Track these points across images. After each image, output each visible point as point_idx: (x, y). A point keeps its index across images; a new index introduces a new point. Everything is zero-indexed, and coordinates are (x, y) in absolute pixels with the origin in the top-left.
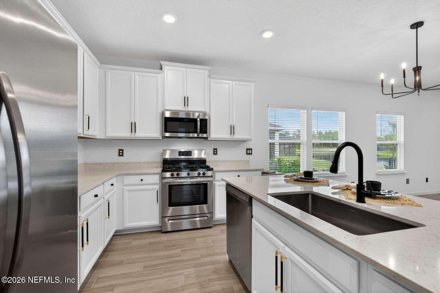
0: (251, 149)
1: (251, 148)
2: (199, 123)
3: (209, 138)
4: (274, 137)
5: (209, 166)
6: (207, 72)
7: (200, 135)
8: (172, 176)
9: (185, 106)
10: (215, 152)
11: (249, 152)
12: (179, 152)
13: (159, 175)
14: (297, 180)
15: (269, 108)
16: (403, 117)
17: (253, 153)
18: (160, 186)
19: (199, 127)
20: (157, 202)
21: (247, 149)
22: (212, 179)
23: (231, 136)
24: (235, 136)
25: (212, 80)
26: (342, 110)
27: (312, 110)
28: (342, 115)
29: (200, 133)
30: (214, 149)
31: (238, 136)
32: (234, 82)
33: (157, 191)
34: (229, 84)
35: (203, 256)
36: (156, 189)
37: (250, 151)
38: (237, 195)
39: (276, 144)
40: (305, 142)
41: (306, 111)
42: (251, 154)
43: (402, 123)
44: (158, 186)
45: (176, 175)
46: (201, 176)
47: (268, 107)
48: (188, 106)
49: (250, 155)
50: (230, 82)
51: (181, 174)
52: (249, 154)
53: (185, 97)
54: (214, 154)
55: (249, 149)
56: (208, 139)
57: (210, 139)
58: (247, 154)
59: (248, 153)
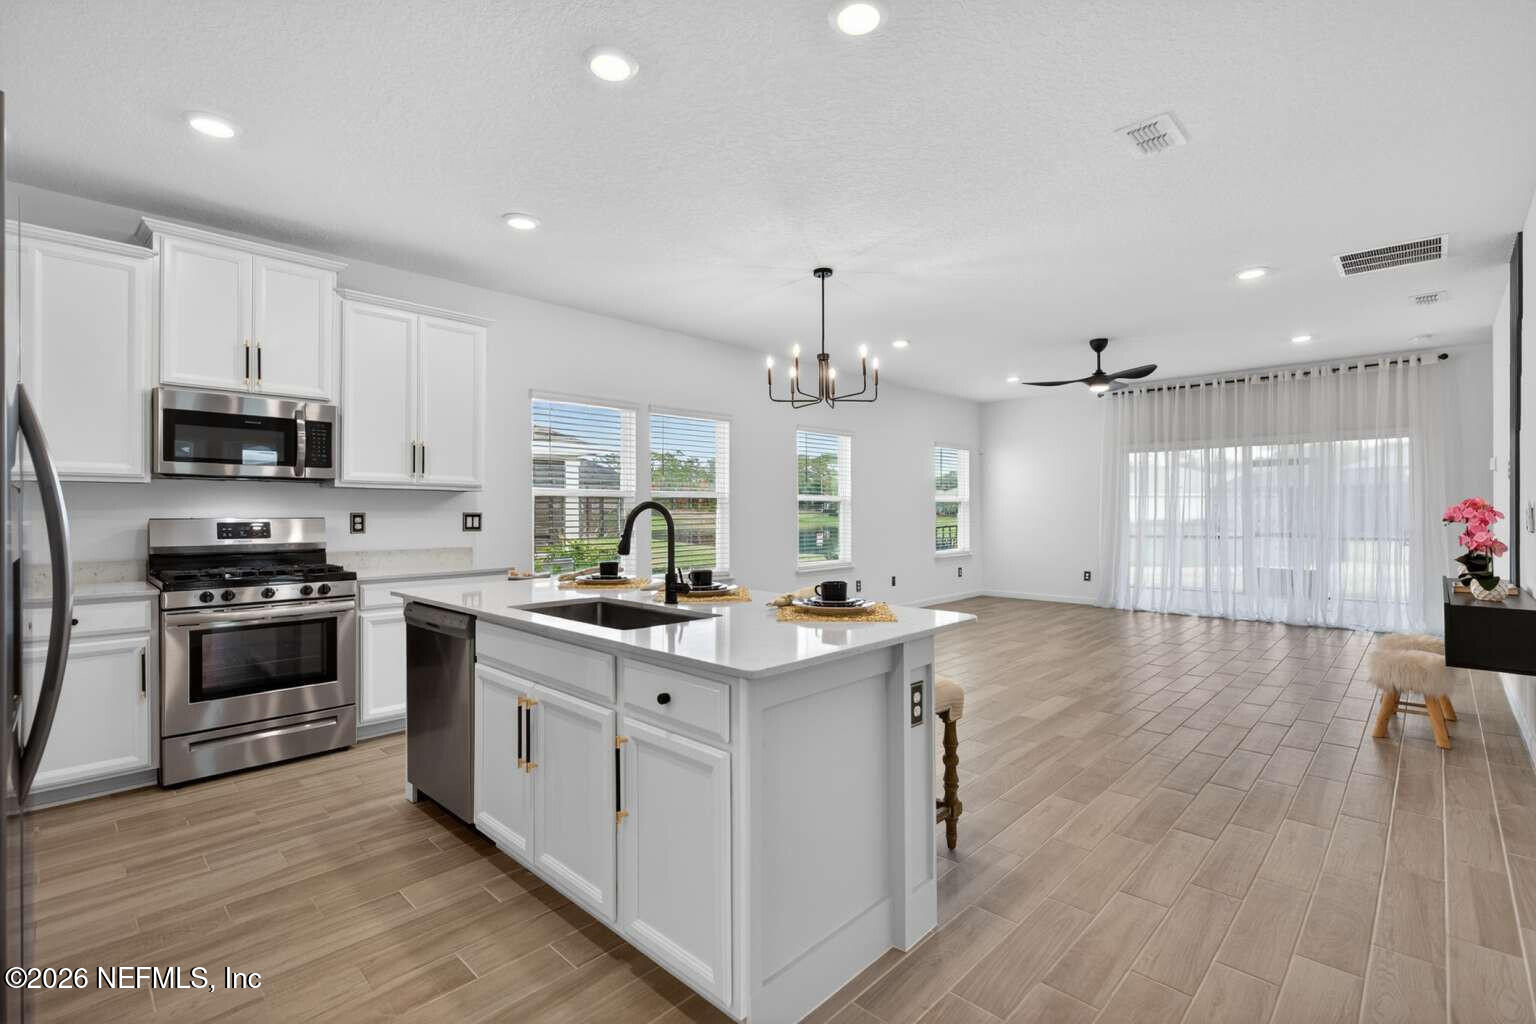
0: (479, 516)
1: (478, 512)
2: (302, 434)
3: (336, 481)
4: (563, 483)
5: (341, 565)
6: (330, 280)
7: (308, 472)
8: (206, 601)
9: (247, 376)
10: (357, 524)
11: (472, 522)
12: (221, 526)
13: (148, 602)
14: (586, 583)
15: (533, 399)
16: (849, 439)
17: (483, 528)
18: (151, 639)
19: (302, 446)
20: (144, 689)
21: (466, 516)
22: (352, 603)
23: (412, 476)
24: (425, 475)
25: (349, 305)
26: (720, 417)
27: (650, 410)
28: (724, 428)
29: (308, 463)
30: (354, 516)
31: (436, 476)
32: (424, 319)
33: (143, 656)
34: (408, 322)
35: (331, 810)
36: (135, 648)
37: (476, 519)
38: (438, 621)
39: (567, 500)
40: (633, 495)
41: (634, 415)
42: (479, 528)
43: (849, 454)
44: (148, 638)
45: (219, 597)
46: (313, 595)
47: (531, 396)
48: (259, 377)
49: (476, 533)
50: (413, 317)
51: (242, 593)
52: (473, 528)
53: (247, 349)
54: (354, 530)
55: (473, 516)
56: (334, 484)
57: (343, 486)
58: (466, 528)
59: (469, 525)
